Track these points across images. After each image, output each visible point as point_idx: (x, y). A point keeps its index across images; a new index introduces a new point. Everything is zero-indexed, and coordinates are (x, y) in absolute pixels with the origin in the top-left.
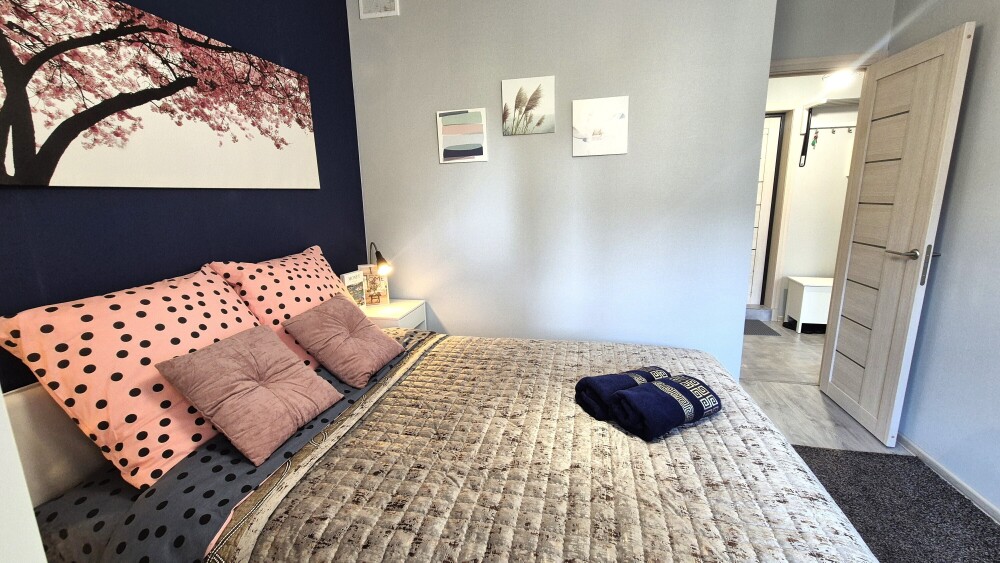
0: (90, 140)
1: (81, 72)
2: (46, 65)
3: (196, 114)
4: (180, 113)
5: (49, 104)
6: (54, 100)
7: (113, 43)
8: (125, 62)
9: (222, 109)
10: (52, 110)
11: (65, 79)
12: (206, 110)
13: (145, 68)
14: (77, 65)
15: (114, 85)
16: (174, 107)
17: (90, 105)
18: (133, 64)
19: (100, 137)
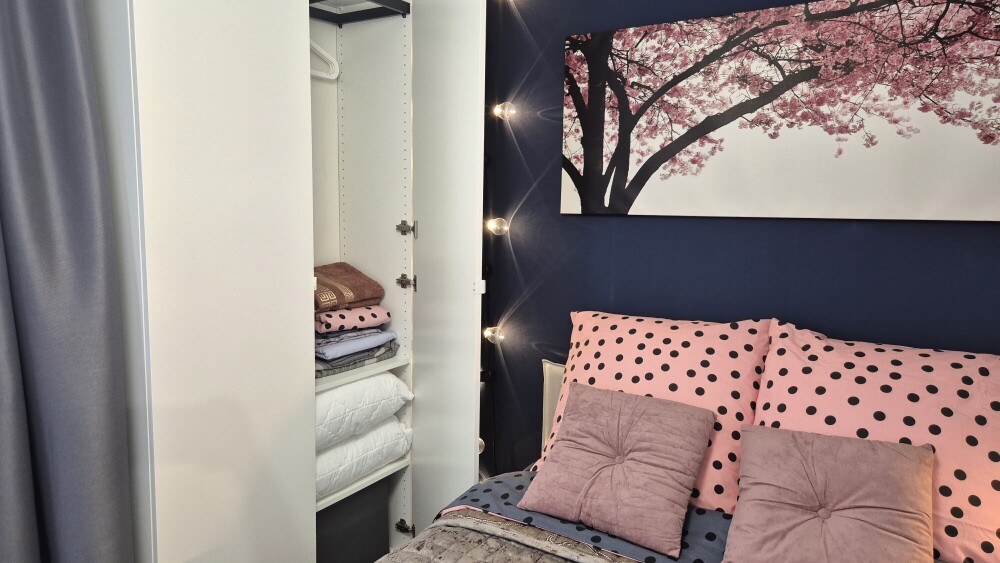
0: (667, 172)
1: (676, 106)
2: (649, 111)
3: (805, 117)
4: (779, 120)
5: (643, 144)
6: (648, 140)
7: (714, 65)
8: (722, 80)
9: (857, 98)
10: (644, 149)
11: (662, 118)
12: (825, 109)
13: (744, 79)
14: (673, 100)
15: (703, 110)
16: (773, 115)
17: (676, 137)
18: (732, 79)
19: (677, 167)
